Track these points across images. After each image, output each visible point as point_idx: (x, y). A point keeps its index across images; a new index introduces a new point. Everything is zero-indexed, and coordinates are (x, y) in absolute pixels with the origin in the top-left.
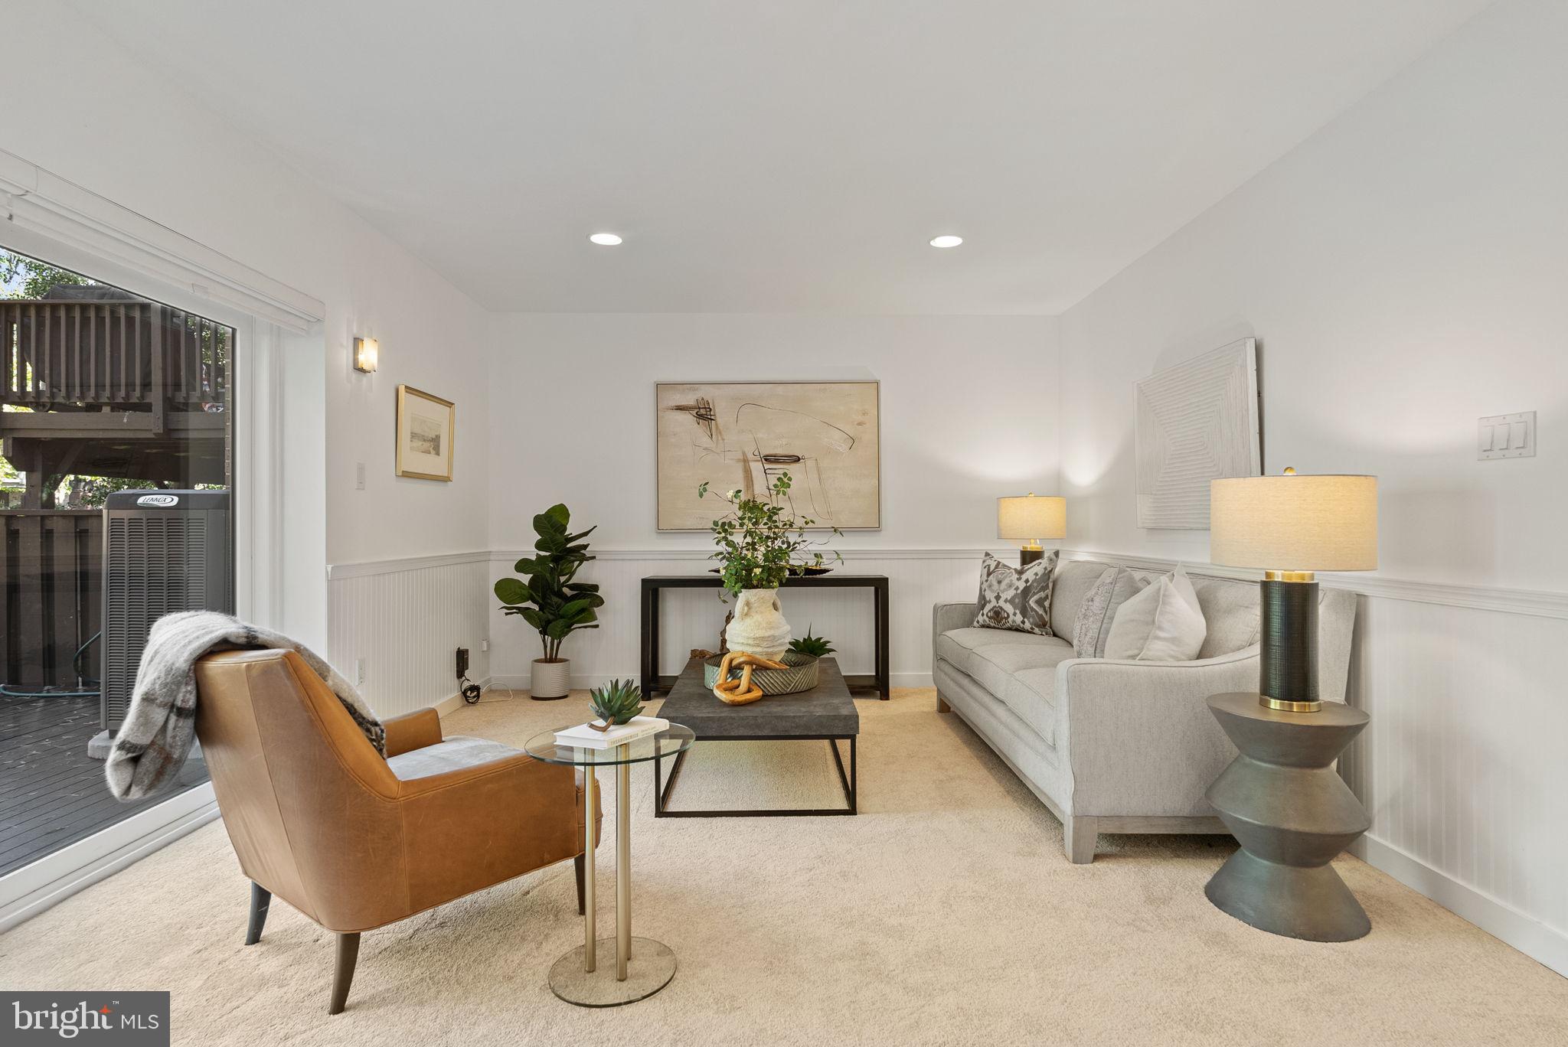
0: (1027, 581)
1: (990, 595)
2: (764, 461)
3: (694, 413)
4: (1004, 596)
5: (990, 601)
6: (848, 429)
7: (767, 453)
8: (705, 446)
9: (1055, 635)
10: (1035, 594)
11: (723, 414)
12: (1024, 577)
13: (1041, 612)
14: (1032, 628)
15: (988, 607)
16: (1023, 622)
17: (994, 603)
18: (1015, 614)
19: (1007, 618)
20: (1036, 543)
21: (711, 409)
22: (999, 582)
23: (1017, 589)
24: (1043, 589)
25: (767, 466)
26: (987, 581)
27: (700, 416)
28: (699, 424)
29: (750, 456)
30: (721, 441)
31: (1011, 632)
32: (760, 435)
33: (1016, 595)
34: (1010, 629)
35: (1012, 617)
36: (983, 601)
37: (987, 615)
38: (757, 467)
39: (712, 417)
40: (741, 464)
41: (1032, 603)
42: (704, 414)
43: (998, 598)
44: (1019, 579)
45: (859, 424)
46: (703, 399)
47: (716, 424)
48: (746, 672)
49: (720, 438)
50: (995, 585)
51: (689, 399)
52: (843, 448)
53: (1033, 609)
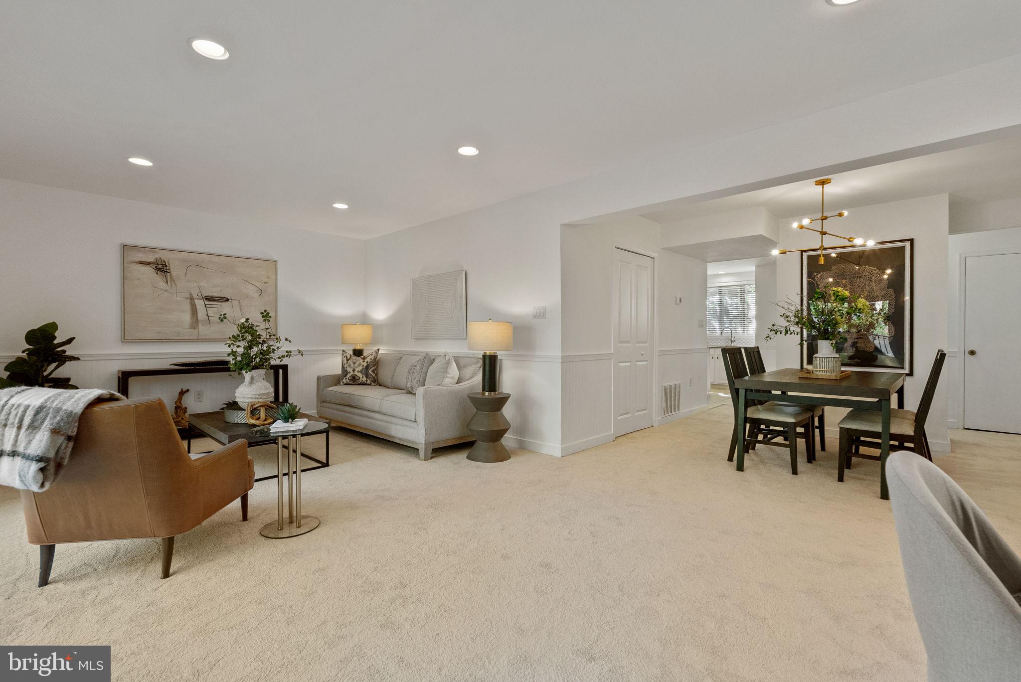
0: (367, 362)
1: (349, 369)
2: (204, 299)
3: (154, 266)
4: (357, 370)
5: (350, 372)
6: (258, 284)
7: (207, 295)
8: (162, 288)
9: (380, 385)
10: (371, 368)
11: (175, 269)
12: (366, 360)
13: (374, 375)
14: (371, 383)
15: (349, 375)
16: (367, 381)
17: (352, 373)
18: (363, 377)
19: (358, 380)
20: (360, 346)
21: (166, 266)
22: (354, 363)
23: (363, 366)
24: (374, 365)
25: (206, 303)
26: (347, 363)
27: (158, 269)
28: (157, 274)
29: (195, 296)
30: (174, 286)
31: (360, 386)
32: (202, 284)
33: (363, 369)
34: (359, 384)
35: (361, 379)
36: (345, 372)
37: (348, 379)
38: (200, 304)
39: (168, 271)
40: (188, 301)
41: (370, 372)
42: (161, 268)
43: (354, 371)
44: (364, 362)
45: (265, 283)
46: (160, 259)
47: (171, 275)
48: (263, 410)
49: (173, 284)
50: (352, 365)
51: (151, 258)
52: (256, 295)
53: (371, 375)
